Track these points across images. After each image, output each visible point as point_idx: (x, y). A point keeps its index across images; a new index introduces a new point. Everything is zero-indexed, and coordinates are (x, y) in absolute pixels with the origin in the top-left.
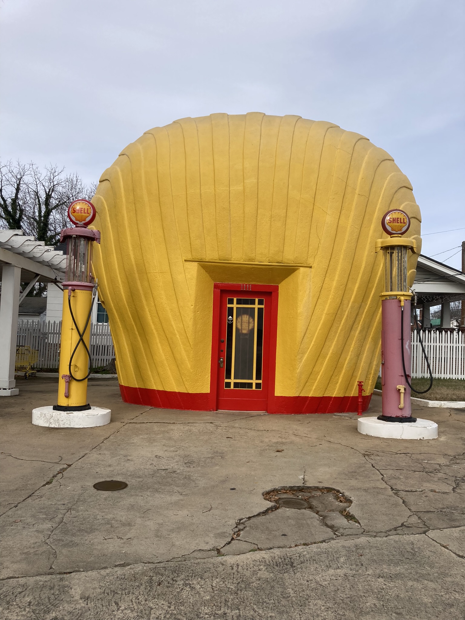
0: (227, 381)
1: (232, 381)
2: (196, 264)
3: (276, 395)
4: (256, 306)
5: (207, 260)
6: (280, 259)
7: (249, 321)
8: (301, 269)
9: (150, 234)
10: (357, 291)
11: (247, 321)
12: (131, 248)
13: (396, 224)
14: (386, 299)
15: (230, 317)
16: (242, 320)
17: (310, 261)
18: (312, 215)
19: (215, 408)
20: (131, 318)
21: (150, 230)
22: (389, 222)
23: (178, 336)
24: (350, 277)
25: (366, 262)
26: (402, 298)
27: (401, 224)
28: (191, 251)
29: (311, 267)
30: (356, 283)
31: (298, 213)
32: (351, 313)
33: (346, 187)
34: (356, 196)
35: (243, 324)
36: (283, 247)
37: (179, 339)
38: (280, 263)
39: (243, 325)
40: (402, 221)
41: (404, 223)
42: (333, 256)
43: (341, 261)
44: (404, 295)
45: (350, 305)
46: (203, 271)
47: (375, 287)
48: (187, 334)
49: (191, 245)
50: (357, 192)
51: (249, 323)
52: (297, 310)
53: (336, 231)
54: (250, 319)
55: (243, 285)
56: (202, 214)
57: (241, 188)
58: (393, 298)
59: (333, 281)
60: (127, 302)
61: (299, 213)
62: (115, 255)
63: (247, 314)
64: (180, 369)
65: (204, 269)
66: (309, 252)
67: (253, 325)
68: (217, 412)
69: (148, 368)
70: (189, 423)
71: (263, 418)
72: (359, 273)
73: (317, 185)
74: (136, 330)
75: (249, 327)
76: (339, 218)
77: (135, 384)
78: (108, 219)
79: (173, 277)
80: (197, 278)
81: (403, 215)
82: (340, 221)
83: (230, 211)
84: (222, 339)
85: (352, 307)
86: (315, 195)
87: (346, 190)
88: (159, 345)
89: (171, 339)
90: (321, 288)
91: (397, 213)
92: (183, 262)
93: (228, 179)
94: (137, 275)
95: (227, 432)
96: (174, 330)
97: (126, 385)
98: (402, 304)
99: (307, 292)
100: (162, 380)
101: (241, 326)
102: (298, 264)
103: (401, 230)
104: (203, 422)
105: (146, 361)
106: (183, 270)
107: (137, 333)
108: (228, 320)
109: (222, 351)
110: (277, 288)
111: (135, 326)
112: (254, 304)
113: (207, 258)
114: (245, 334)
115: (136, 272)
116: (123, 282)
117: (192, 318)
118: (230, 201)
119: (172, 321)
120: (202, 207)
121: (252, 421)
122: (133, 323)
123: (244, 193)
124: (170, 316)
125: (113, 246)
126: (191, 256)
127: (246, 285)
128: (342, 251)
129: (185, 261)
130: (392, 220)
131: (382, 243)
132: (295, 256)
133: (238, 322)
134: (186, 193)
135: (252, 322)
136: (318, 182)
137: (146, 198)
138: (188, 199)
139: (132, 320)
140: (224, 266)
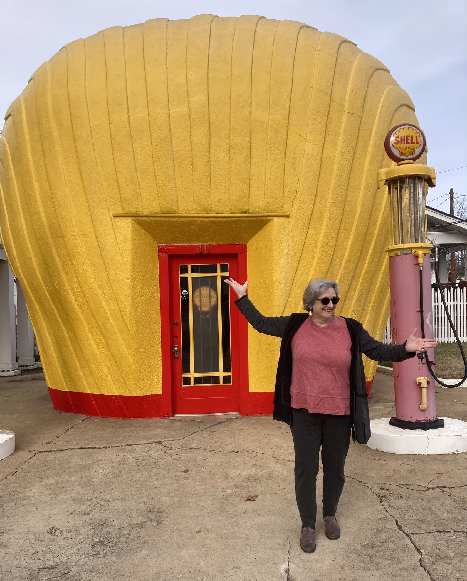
0: (184, 375)
1: (192, 375)
2: (130, 219)
3: (251, 390)
4: (219, 274)
5: (145, 214)
6: (245, 208)
7: (210, 294)
8: (276, 220)
9: (64, 181)
10: (352, 246)
11: (208, 295)
12: (40, 204)
13: (406, 145)
14: (396, 255)
15: (185, 291)
16: (200, 294)
17: (287, 208)
18: (287, 143)
19: (171, 414)
20: (50, 300)
21: (63, 176)
22: (395, 143)
23: (112, 321)
24: (342, 228)
25: (362, 206)
26: (420, 252)
27: (412, 145)
28: (122, 203)
29: (288, 217)
30: (349, 235)
31: (267, 142)
32: (344, 276)
33: (331, 103)
34: (345, 115)
35: (202, 298)
36: (248, 190)
37: (114, 325)
38: (246, 213)
39: (202, 301)
40: (414, 140)
41: (417, 143)
42: (318, 199)
43: (328, 206)
44: (421, 248)
45: (343, 266)
46: (140, 228)
47: (374, 239)
48: (125, 318)
49: (120, 194)
50: (346, 109)
51: (210, 297)
52: (272, 277)
53: (319, 164)
54: (212, 291)
55: (199, 246)
56: (133, 148)
57: (184, 109)
58: (406, 252)
59: (319, 234)
60: (42, 279)
61: (268, 140)
62: (22, 215)
63: (207, 285)
64: (119, 365)
65: (142, 227)
66: (285, 195)
67: (215, 299)
68: (173, 418)
69: (78, 366)
70: (127, 445)
71: (234, 425)
72: (353, 221)
73: (290, 100)
74: (58, 315)
75: (210, 302)
76: (323, 147)
77: (64, 387)
78: (11, 166)
79: (98, 240)
80: (133, 239)
81: (415, 132)
82: (325, 151)
83: (171, 142)
84: (175, 321)
85: (346, 268)
86: (289, 114)
87: (331, 106)
88: (89, 334)
89: (104, 326)
90: (303, 245)
91: (406, 129)
92: (111, 218)
93: (167, 97)
94: (51, 241)
95: (178, 460)
96: (106, 313)
97: (54, 387)
98: (421, 260)
99: (285, 251)
100: (97, 381)
101: (200, 302)
102: (270, 212)
103: (412, 154)
104: (147, 442)
105: (74, 355)
106: (112, 230)
107: (59, 319)
108: (182, 295)
109: (176, 337)
110: (244, 248)
111: (55, 310)
112: (215, 271)
113: (144, 211)
114: (206, 313)
115: (49, 236)
116: (34, 251)
117: (130, 295)
118: (170, 129)
119: (103, 301)
120: (132, 140)
121: (217, 434)
122: (53, 307)
123: (190, 116)
124: (100, 295)
125: (19, 203)
126: (121, 210)
127: (203, 246)
128: (330, 191)
129: (114, 216)
130: (399, 139)
131: (387, 173)
132: (266, 203)
133: (195, 296)
134: (109, 121)
135: (215, 296)
136: (293, 96)
137: (55, 133)
138: (112, 129)
139: (51, 302)
140: (168, 222)
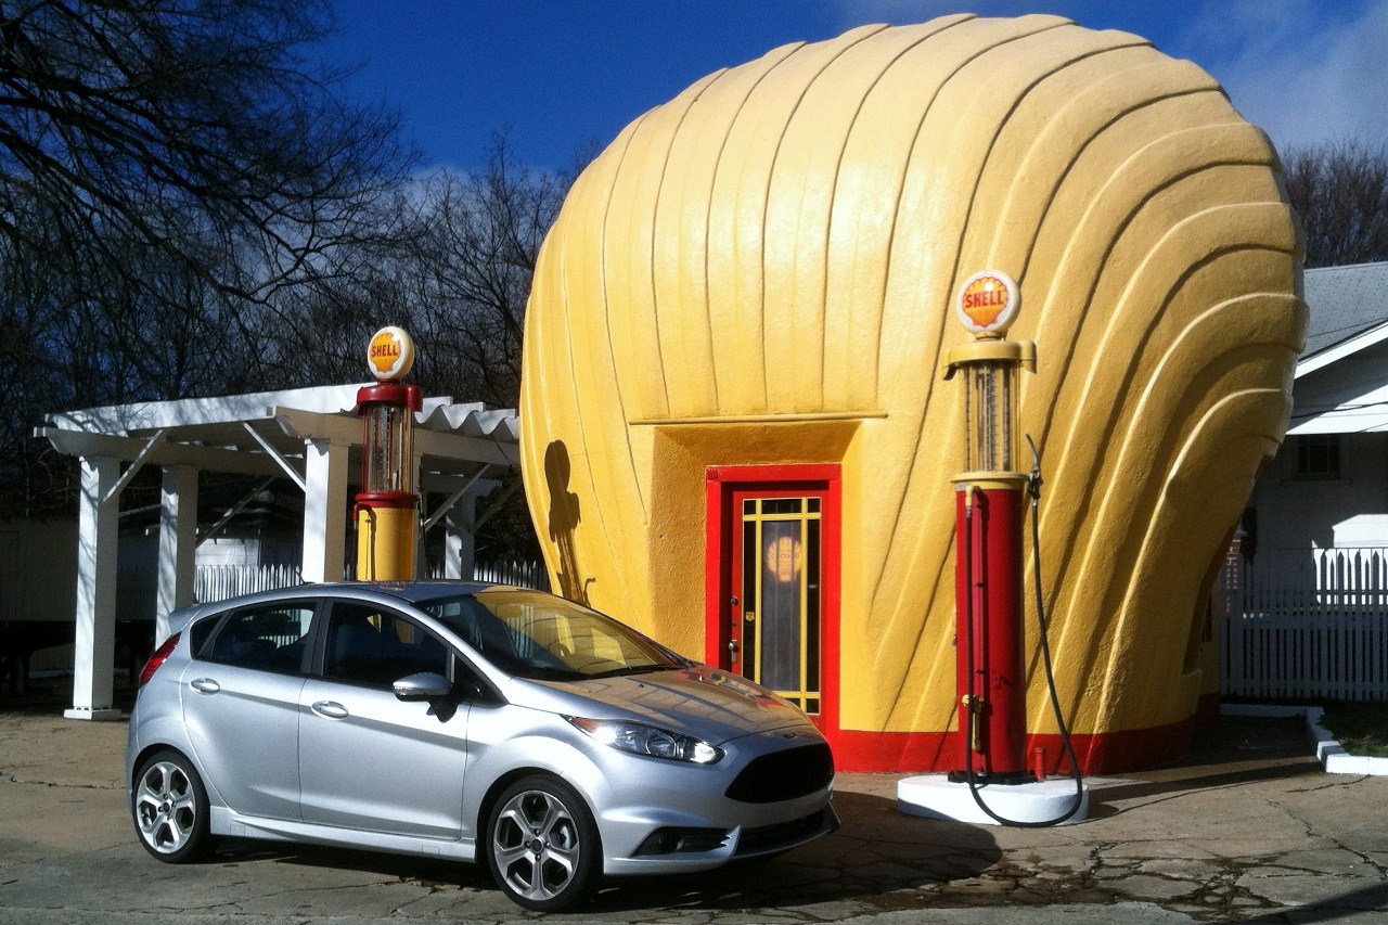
3: (842, 727)
4: (804, 516)
5: (673, 420)
6: (818, 403)
7: (791, 549)
8: (866, 422)
11: (789, 553)
16: (778, 551)
17: (881, 403)
27: (993, 307)
29: (886, 416)
35: (781, 559)
36: (820, 374)
39: (780, 563)
41: (1000, 303)
46: (670, 443)
51: (794, 556)
53: (940, 323)
54: (796, 546)
56: (657, 317)
65: (674, 440)
66: (881, 381)
75: (793, 566)
80: (655, 460)
84: (734, 597)
92: (626, 425)
101: (778, 566)
102: (855, 411)
103: (993, 320)
106: (627, 445)
109: (735, 625)
110: (838, 469)
112: (798, 509)
113: (671, 415)
117: (647, 551)
120: (656, 302)
126: (643, 415)
129: (631, 424)
132: (848, 394)
133: (769, 554)
